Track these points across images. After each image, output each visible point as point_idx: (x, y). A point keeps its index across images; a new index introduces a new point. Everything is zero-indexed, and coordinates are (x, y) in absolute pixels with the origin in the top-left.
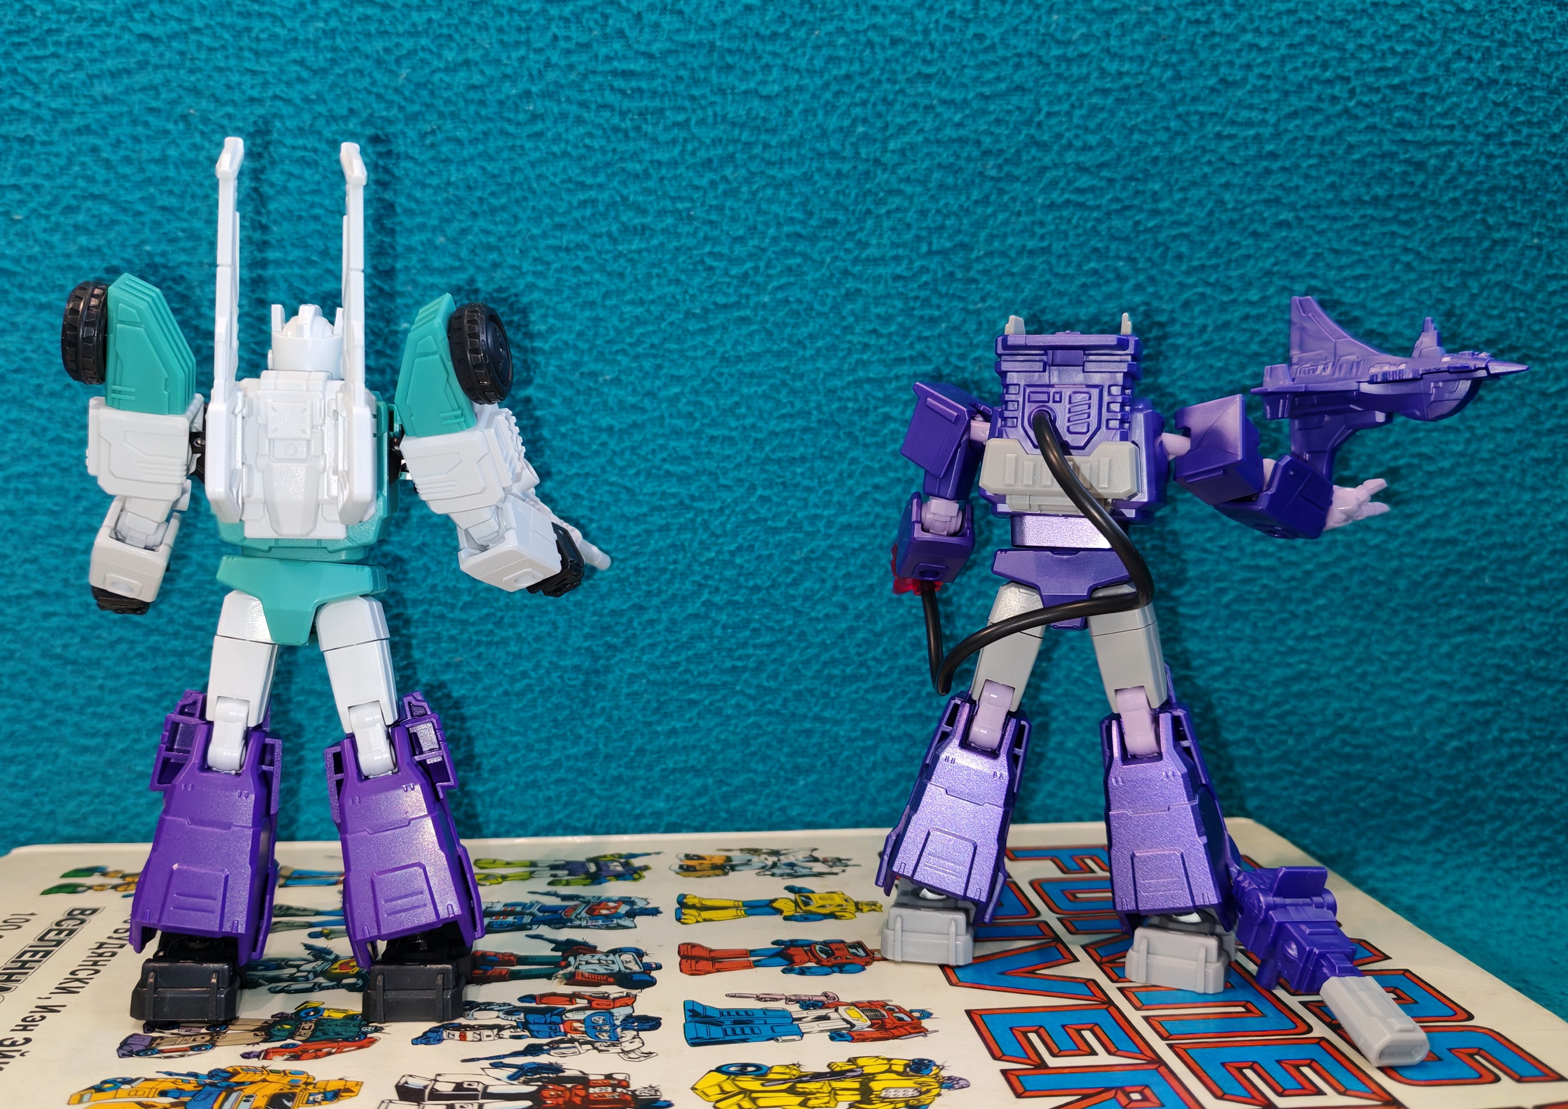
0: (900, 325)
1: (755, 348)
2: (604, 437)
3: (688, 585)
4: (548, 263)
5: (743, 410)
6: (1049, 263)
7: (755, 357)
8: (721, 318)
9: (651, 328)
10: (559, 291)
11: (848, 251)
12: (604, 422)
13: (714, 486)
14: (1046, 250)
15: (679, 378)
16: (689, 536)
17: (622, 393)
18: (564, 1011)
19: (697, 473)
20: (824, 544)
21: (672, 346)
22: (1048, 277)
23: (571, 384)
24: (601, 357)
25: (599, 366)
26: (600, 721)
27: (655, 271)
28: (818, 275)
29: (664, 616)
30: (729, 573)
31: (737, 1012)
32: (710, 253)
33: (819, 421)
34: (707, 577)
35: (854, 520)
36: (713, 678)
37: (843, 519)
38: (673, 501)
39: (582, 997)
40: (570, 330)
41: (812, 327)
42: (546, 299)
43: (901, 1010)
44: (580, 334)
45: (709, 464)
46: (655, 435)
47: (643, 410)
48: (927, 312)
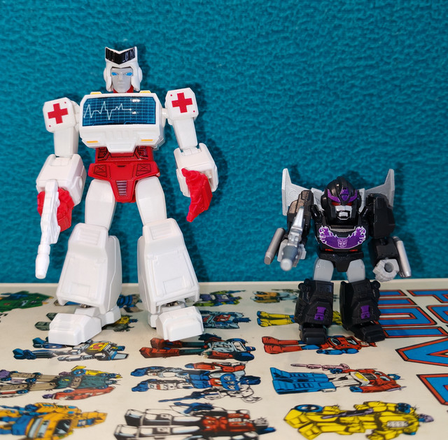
0: (360, 42)
1: (291, 52)
2: (218, 94)
3: (257, 165)
4: (193, 11)
5: (284, 81)
6: (430, 14)
7: (291, 56)
8: (275, 37)
9: (241, 42)
10: (198, 24)
11: (336, 6)
12: (219, 87)
13: (270, 118)
14: (429, 8)
15: (254, 66)
16: (257, 141)
17: (227, 73)
18: (209, 373)
19: (262, 111)
20: (322, 146)
21: (252, 50)
22: (429, 20)
23: (203, 68)
24: (217, 55)
25: (216, 60)
26: (214, 229)
27: (244, 15)
28: (321, 17)
29: (246, 180)
30: (277, 159)
31: (299, 374)
32: (270, 7)
33: (321, 87)
34: (266, 161)
35: (337, 134)
36: (268, 209)
37: (331, 134)
38: (250, 125)
39: (218, 365)
40: (203, 42)
41: (318, 42)
42: (192, 27)
43: (383, 375)
44: (208, 45)
45: (268, 107)
46: (242, 93)
47: (237, 81)
48: (372, 36)
